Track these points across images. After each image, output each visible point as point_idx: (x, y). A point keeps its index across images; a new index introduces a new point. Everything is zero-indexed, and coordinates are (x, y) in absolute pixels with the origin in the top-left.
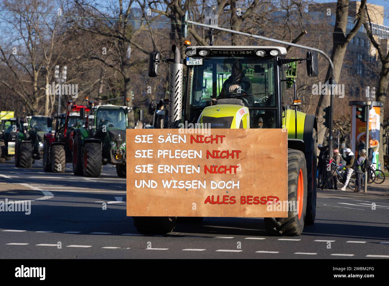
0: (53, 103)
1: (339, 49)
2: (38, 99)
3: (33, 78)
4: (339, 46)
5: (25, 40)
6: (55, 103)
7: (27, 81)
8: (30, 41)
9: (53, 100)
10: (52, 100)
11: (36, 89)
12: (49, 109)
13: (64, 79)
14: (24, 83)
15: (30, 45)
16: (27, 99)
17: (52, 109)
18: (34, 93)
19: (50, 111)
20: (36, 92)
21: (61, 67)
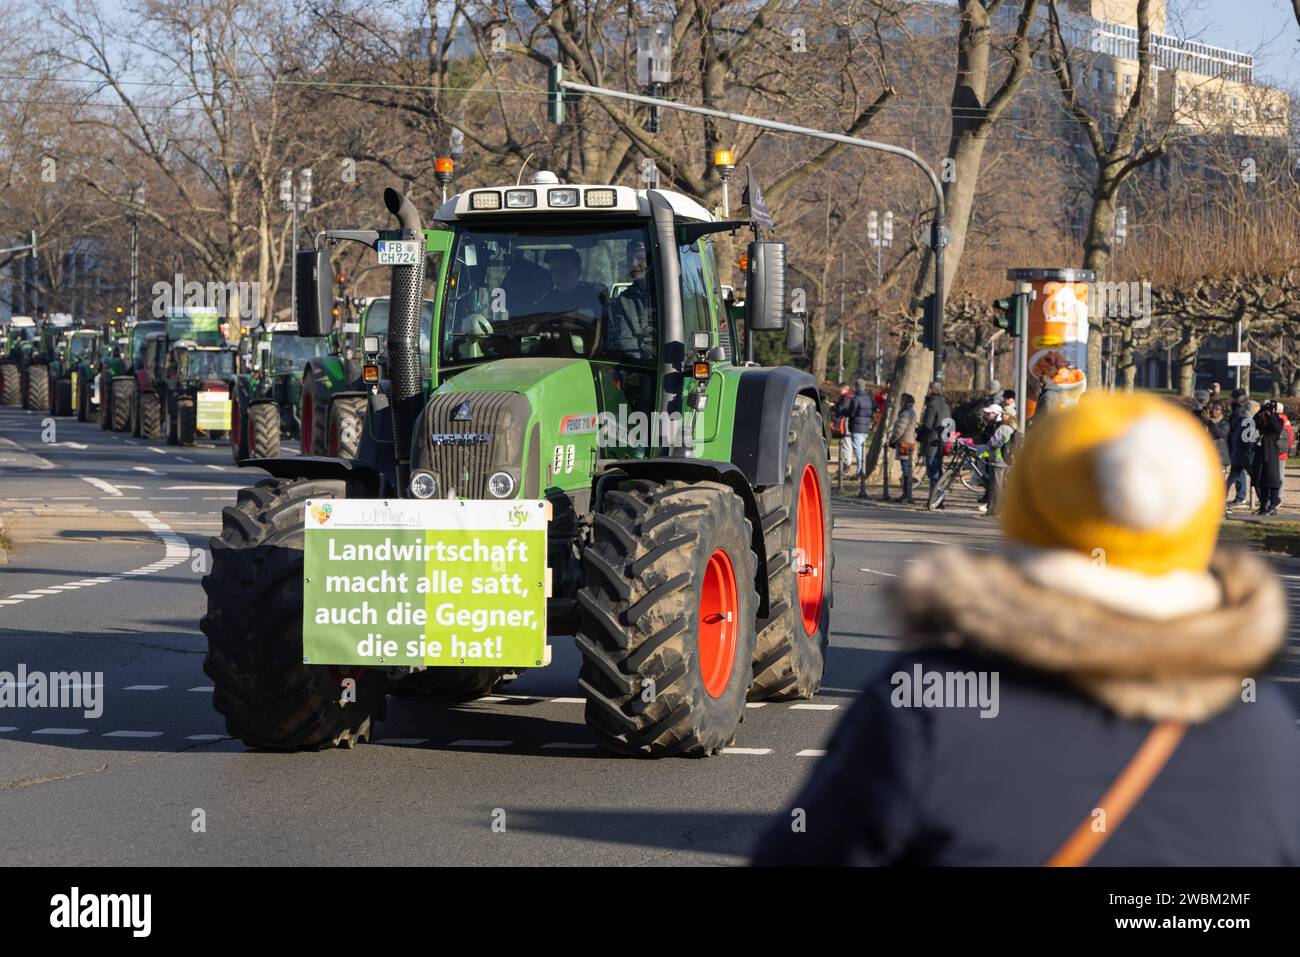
0: (278, 267)
1: (967, 139)
2: (240, 255)
3: (226, 201)
4: (966, 132)
5: (203, 100)
6: (283, 267)
7: (209, 210)
8: (218, 103)
9: (279, 257)
10: (275, 261)
11: (235, 229)
12: (269, 280)
13: (306, 203)
14: (203, 213)
15: (218, 114)
16: (213, 256)
17: (277, 280)
18: (231, 238)
19: (272, 288)
20: (236, 236)
21: (295, 174)
